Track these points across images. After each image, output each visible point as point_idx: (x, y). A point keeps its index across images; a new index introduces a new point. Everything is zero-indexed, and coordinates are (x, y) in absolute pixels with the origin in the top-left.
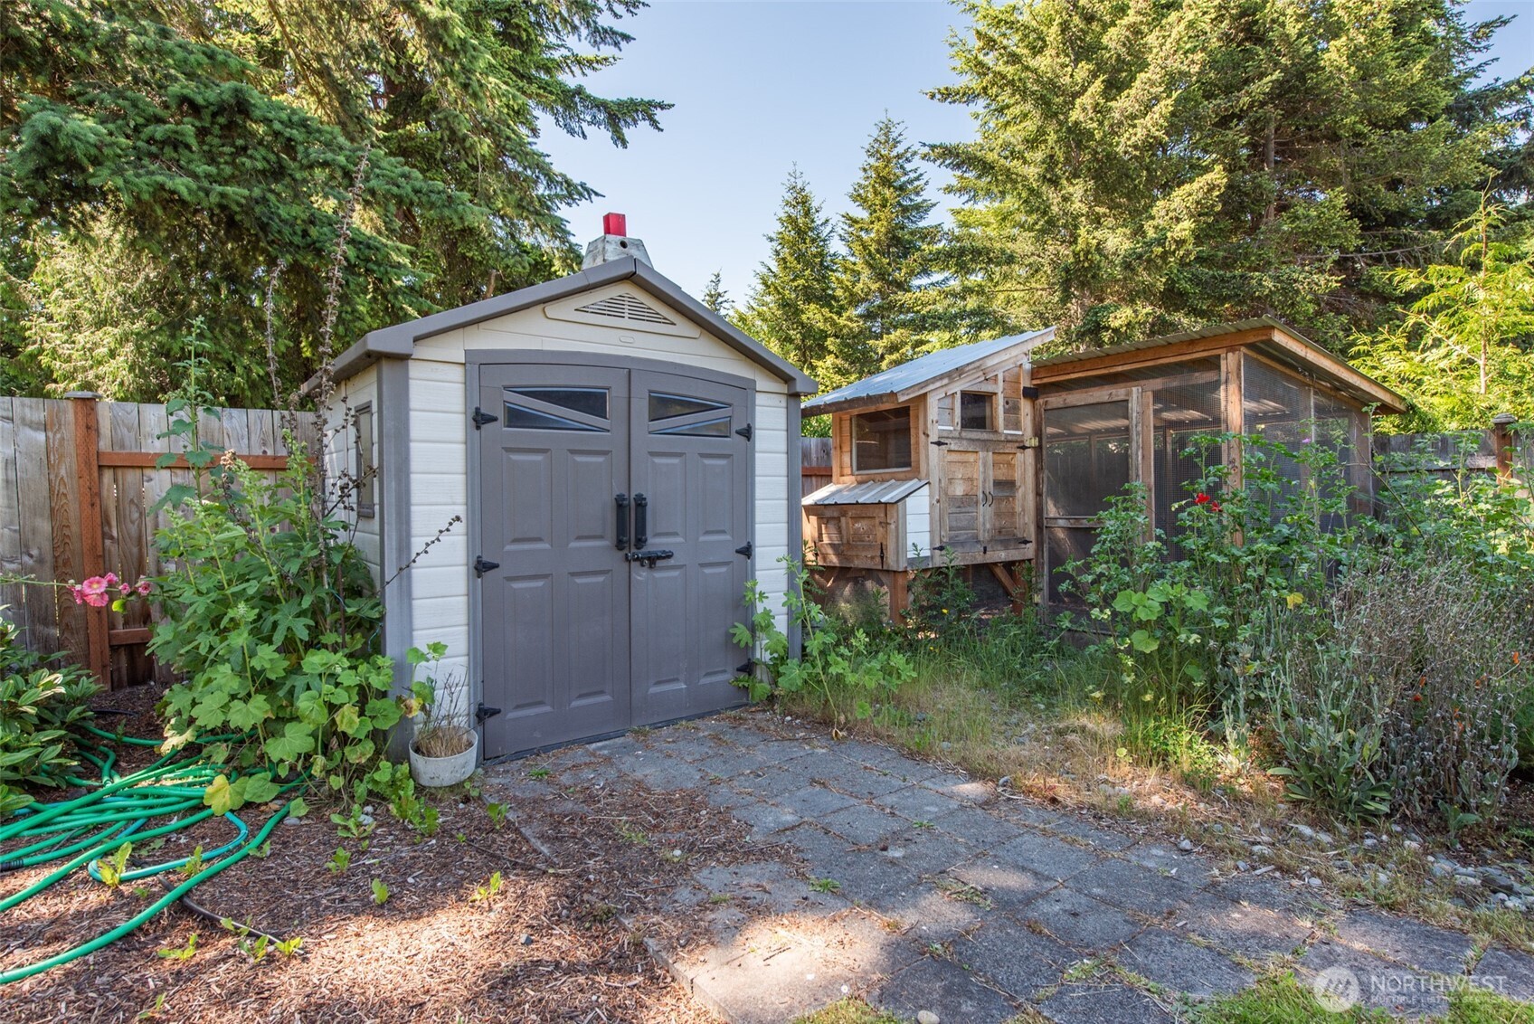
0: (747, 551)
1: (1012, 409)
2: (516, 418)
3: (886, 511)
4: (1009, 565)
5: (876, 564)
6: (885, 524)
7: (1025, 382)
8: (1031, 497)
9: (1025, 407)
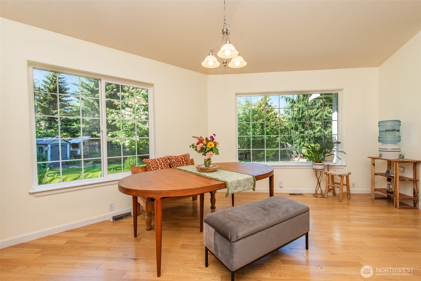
0: (67, 154)
1: (87, 143)
2: (53, 147)
3: (77, 151)
4: (87, 155)
5: (75, 155)
6: (76, 152)
7: (88, 141)
8: (88, 150)
9: (88, 143)
